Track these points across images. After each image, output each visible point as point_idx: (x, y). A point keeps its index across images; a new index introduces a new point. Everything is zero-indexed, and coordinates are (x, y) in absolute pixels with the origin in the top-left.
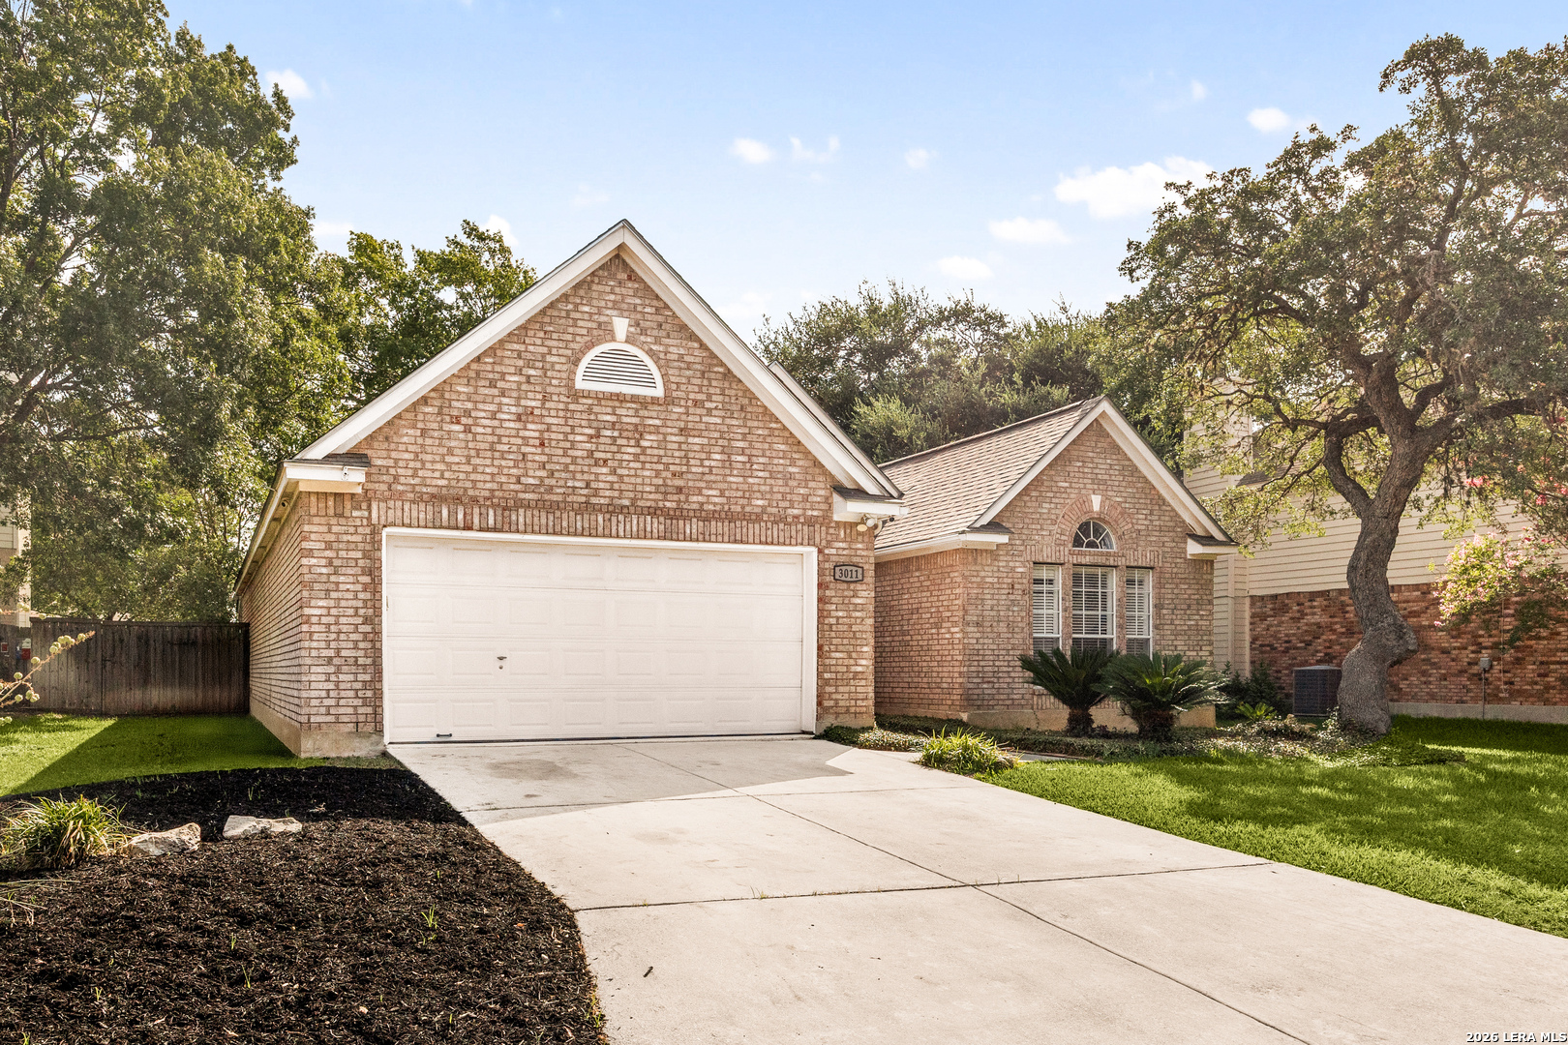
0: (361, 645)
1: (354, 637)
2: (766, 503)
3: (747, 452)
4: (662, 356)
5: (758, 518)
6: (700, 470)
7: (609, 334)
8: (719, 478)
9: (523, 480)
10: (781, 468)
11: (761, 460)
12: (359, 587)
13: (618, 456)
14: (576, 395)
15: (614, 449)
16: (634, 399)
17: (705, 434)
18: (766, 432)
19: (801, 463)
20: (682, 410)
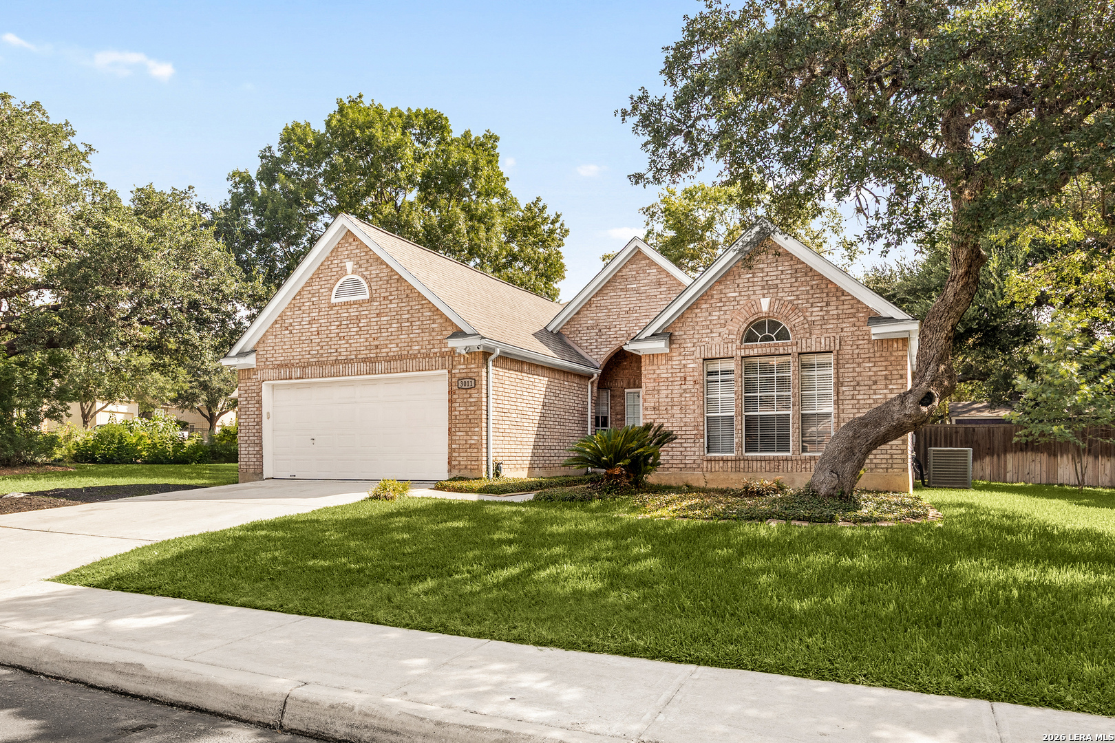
0: (256, 434)
1: (254, 431)
2: (420, 347)
3: (410, 320)
4: (368, 277)
5: (415, 357)
6: (387, 334)
7: (345, 272)
8: (396, 337)
9: (311, 352)
10: (428, 326)
11: (417, 323)
12: (255, 409)
13: (349, 334)
14: (331, 307)
15: (348, 330)
16: (355, 302)
17: (389, 314)
18: (420, 306)
19: (438, 321)
20: (378, 303)
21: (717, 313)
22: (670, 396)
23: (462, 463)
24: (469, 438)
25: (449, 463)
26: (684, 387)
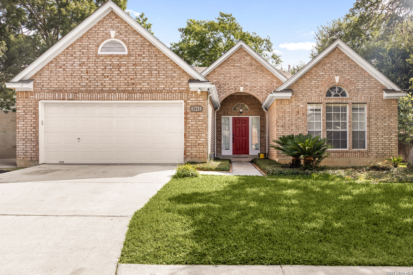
0: (33, 135)
1: (31, 133)
2: (164, 86)
3: (158, 70)
4: (127, 41)
5: (161, 91)
6: (141, 77)
7: (109, 36)
8: (147, 79)
9: (81, 84)
10: (170, 74)
11: (163, 72)
12: (32, 118)
13: (112, 74)
14: (98, 57)
15: (111, 72)
16: (117, 56)
17: (143, 65)
18: (165, 63)
19: (178, 72)
20: (134, 58)
21: (314, 82)
22: (291, 120)
23: (193, 154)
24: (198, 139)
25: (185, 154)
26: (298, 116)
